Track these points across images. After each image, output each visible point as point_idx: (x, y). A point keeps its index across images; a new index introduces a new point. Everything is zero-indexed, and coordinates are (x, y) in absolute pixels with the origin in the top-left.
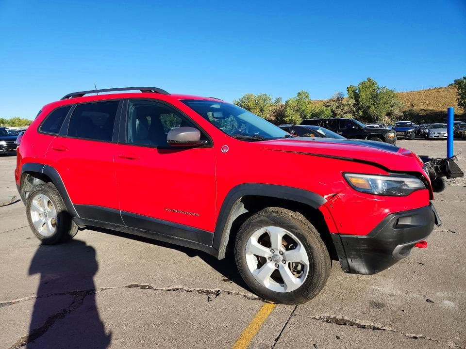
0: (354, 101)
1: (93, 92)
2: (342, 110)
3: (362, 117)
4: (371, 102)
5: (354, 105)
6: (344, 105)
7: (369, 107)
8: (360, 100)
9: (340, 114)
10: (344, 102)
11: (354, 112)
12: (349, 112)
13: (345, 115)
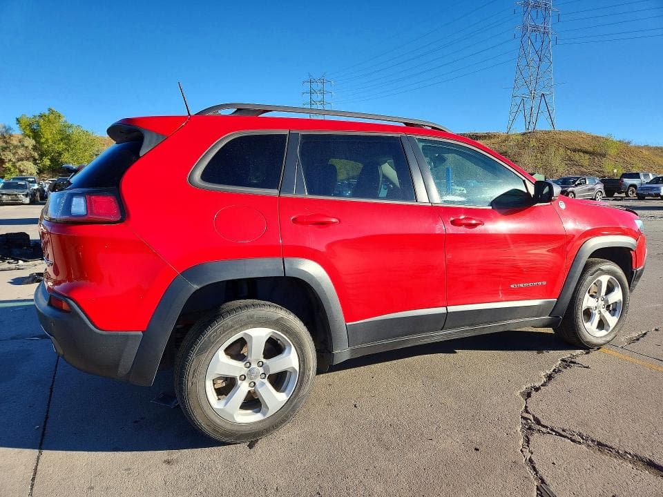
0: (33, 142)
1: (303, 110)
2: (14, 154)
3: (50, 167)
4: (62, 146)
5: (35, 148)
6: (16, 147)
7: (60, 154)
8: (43, 140)
9: (10, 160)
10: (15, 142)
11: (35, 160)
12: (27, 159)
13: (19, 163)
